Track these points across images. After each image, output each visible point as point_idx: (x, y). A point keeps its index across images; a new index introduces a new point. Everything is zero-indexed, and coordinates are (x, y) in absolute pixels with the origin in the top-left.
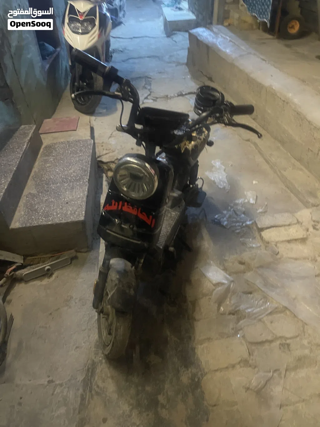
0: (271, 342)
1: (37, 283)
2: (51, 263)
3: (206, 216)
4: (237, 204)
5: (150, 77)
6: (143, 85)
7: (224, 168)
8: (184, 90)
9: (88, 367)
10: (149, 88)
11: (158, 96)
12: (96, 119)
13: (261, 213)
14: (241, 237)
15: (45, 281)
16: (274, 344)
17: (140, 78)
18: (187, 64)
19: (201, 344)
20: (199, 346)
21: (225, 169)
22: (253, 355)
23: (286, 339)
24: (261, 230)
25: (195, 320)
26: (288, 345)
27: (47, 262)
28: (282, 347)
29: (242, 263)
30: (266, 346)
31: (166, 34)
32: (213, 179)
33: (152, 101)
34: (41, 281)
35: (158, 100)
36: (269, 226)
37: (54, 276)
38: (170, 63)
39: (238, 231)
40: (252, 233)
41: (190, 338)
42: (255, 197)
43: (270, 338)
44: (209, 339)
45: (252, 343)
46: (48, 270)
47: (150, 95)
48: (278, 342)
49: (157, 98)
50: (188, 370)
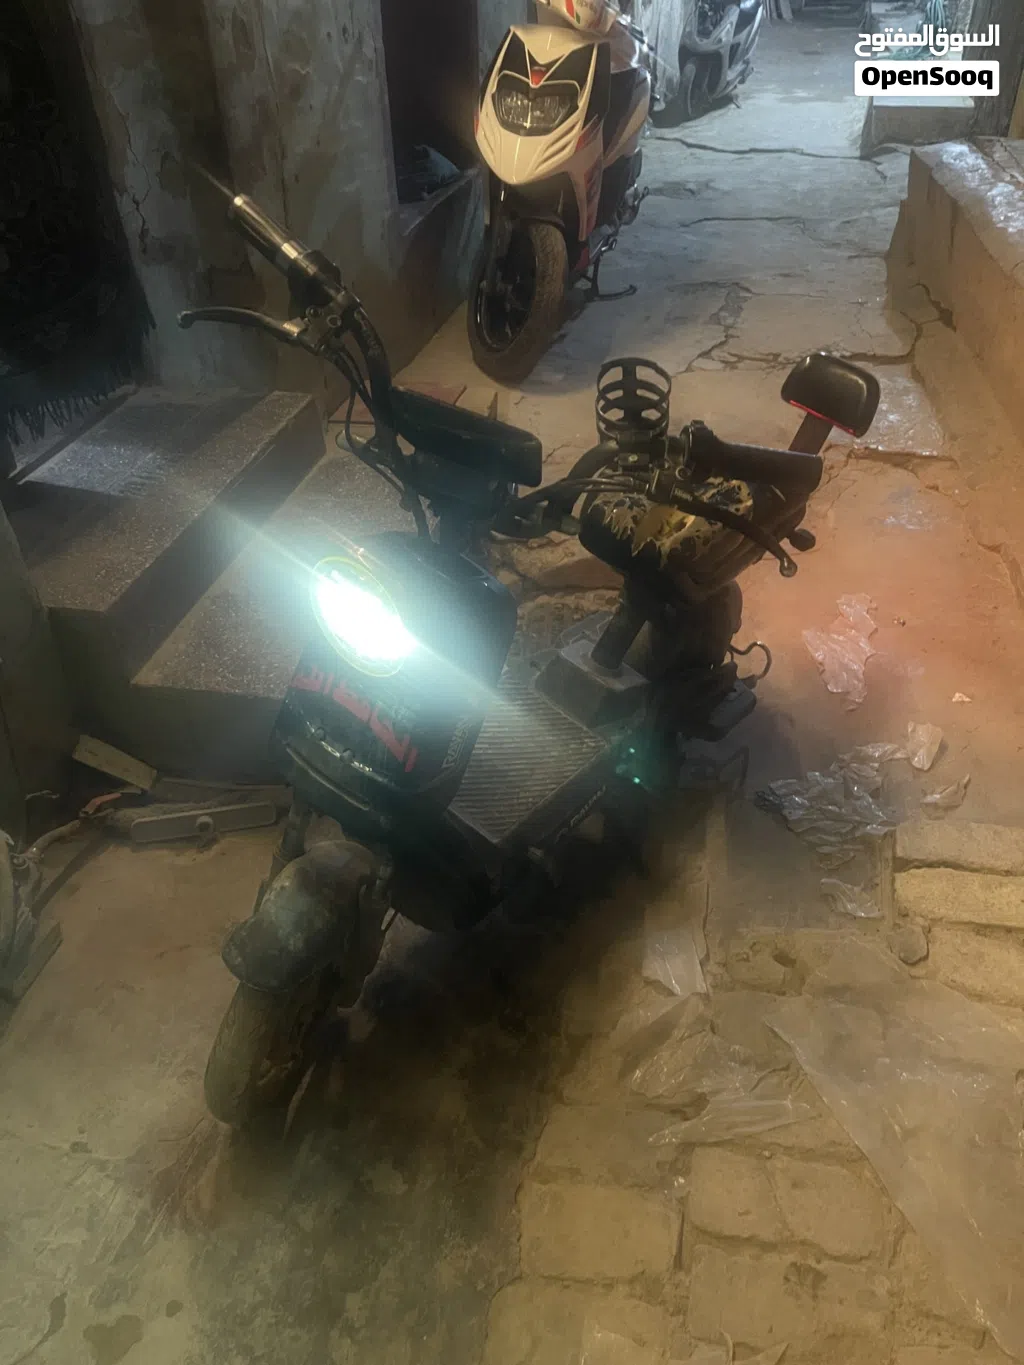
0: (768, 1247)
1: (165, 857)
2: (219, 810)
3: (744, 775)
4: (865, 760)
5: (747, 285)
6: (714, 310)
7: (875, 627)
8: (842, 344)
9: (194, 1139)
10: (730, 321)
11: (745, 354)
12: (523, 398)
13: (935, 805)
14: (830, 873)
15: (188, 858)
16: (771, 1258)
17: (715, 284)
18: (887, 257)
19: (545, 1182)
20: (536, 1185)
21: (876, 630)
22: (688, 1271)
23: (822, 1255)
24: (903, 865)
25: (560, 1099)
26: (820, 1277)
27: (208, 803)
28: (793, 1279)
29: (783, 959)
30: (745, 1257)
31: (863, 147)
32: (819, 656)
33: (721, 366)
34: (178, 855)
35: (740, 365)
36: (933, 858)
37: (216, 848)
38: (836, 245)
39: (826, 849)
40: (874, 867)
41: (519, 1148)
42: (935, 749)
43: (767, 1234)
44: (574, 1173)
45: (703, 1232)
46: (204, 827)
47: (722, 344)
48: (791, 1258)
49: (741, 358)
50: (469, 1247)
